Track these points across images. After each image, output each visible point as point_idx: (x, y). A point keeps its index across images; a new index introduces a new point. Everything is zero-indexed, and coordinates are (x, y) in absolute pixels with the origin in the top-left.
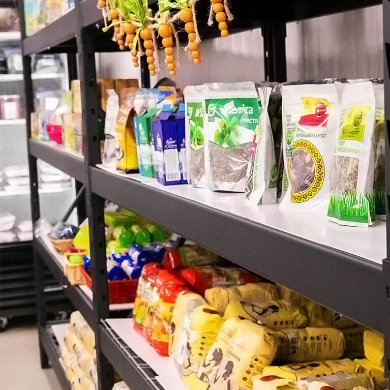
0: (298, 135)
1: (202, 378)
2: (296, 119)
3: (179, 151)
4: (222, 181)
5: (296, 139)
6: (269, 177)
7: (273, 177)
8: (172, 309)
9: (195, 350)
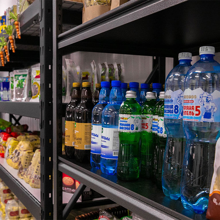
0: (35, 81)
1: (11, 159)
2: (35, 76)
3: (8, 91)
4: (18, 98)
5: (34, 82)
6: (28, 94)
7: (30, 94)
8: (6, 143)
9: (10, 151)
